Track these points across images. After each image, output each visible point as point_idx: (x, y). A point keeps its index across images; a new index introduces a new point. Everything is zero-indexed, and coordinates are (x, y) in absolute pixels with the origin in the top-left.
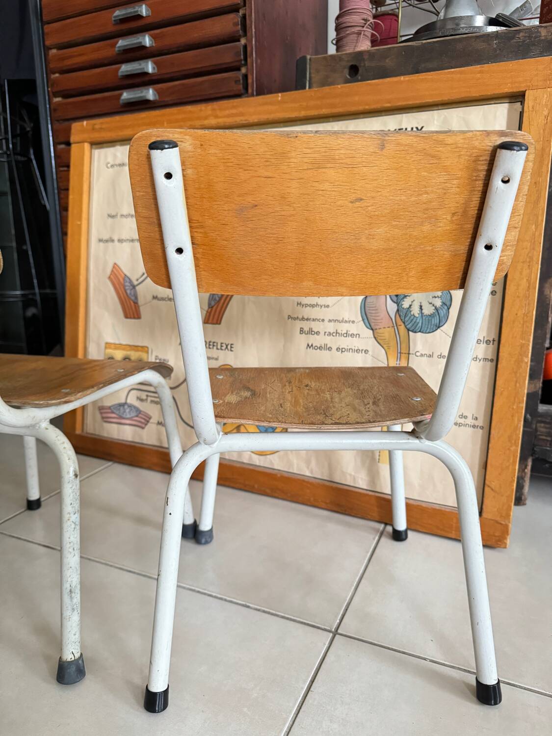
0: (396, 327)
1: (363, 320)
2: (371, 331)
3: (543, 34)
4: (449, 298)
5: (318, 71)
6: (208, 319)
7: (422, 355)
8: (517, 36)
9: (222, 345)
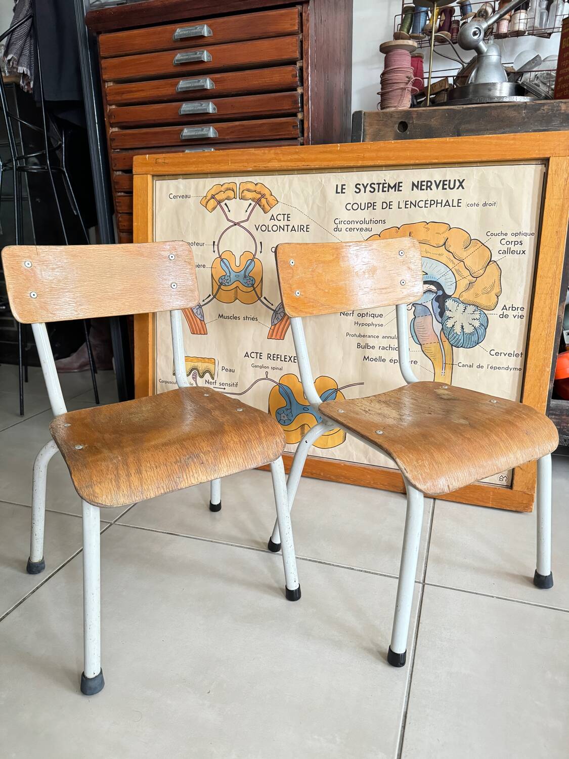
0: (441, 343)
1: (412, 336)
2: (419, 346)
3: (563, 109)
4: (486, 320)
5: (371, 125)
6: (272, 336)
7: (464, 366)
8: (542, 108)
9: (286, 357)
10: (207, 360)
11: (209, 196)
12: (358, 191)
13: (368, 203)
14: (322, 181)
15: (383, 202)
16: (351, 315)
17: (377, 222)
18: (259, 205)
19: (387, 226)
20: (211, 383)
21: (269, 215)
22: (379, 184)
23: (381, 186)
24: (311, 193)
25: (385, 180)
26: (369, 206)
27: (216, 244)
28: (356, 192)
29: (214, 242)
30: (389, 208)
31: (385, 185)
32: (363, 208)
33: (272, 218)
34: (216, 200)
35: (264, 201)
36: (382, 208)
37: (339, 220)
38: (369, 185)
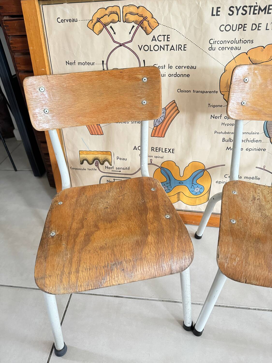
1: (264, 132)
2: (269, 138)
6: (155, 134)
9: (166, 149)
10: (105, 153)
11: (95, 20)
12: (231, 13)
13: (239, 25)
14: (199, 4)
15: (253, 24)
16: (220, 117)
17: (245, 42)
18: (141, 27)
19: (254, 45)
20: (109, 168)
21: (151, 36)
22: (251, 7)
23: (252, 8)
24: (188, 16)
25: (256, 3)
26: (240, 27)
27: (105, 63)
28: (229, 14)
29: (103, 62)
30: (258, 30)
31: (256, 8)
32: (234, 29)
33: (154, 39)
34: (102, 23)
35: (146, 23)
36: (252, 30)
37: (213, 40)
38: (241, 8)
